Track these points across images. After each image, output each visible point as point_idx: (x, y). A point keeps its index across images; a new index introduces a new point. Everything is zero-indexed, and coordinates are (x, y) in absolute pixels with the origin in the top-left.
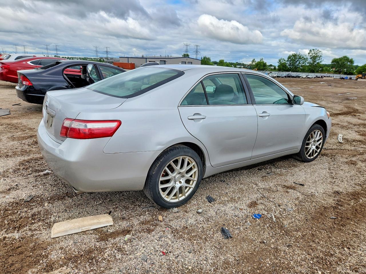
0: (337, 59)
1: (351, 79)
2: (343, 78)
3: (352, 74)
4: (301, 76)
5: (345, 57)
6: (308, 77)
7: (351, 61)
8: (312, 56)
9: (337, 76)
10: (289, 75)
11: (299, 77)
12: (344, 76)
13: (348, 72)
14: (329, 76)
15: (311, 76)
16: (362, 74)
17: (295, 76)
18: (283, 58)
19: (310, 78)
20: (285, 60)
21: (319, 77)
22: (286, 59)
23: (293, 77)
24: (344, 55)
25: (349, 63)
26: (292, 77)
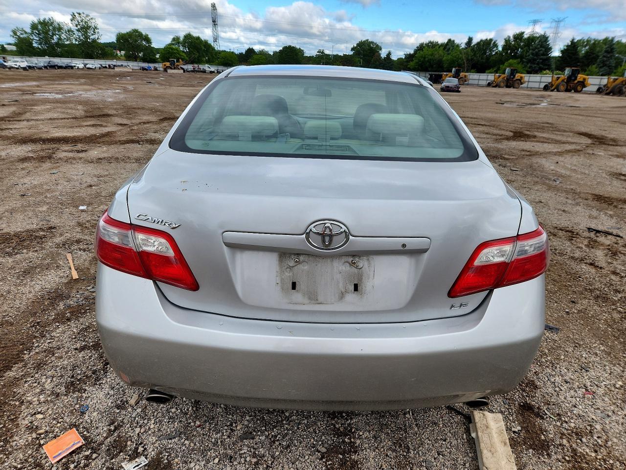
0: (124, 35)
1: (156, 69)
2: (144, 69)
3: (154, 61)
4: (75, 66)
5: (136, 31)
6: (87, 66)
7: (148, 40)
8: (79, 27)
9: (133, 65)
10: (52, 64)
11: (72, 67)
12: (145, 65)
13: (148, 59)
14: (122, 65)
15: (92, 65)
16: (169, 61)
17: (64, 65)
18: (20, 27)
19: (91, 69)
20: (26, 33)
21: (106, 67)
22: (29, 30)
23: (60, 67)
24: (133, 28)
25: (144, 43)
26: (58, 68)
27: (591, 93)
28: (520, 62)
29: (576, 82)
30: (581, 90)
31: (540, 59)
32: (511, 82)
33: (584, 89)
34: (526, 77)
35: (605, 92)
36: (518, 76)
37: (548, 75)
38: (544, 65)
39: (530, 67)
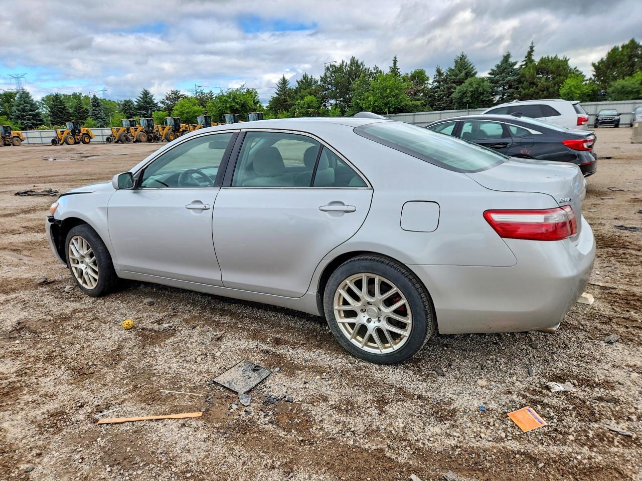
27: (99, 143)
28: (8, 119)
29: (81, 134)
30: (90, 141)
31: (30, 115)
32: (8, 140)
33: (91, 140)
34: (24, 134)
35: (114, 141)
36: (14, 133)
37: (46, 130)
38: (36, 121)
39: (22, 123)
